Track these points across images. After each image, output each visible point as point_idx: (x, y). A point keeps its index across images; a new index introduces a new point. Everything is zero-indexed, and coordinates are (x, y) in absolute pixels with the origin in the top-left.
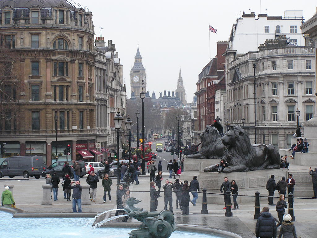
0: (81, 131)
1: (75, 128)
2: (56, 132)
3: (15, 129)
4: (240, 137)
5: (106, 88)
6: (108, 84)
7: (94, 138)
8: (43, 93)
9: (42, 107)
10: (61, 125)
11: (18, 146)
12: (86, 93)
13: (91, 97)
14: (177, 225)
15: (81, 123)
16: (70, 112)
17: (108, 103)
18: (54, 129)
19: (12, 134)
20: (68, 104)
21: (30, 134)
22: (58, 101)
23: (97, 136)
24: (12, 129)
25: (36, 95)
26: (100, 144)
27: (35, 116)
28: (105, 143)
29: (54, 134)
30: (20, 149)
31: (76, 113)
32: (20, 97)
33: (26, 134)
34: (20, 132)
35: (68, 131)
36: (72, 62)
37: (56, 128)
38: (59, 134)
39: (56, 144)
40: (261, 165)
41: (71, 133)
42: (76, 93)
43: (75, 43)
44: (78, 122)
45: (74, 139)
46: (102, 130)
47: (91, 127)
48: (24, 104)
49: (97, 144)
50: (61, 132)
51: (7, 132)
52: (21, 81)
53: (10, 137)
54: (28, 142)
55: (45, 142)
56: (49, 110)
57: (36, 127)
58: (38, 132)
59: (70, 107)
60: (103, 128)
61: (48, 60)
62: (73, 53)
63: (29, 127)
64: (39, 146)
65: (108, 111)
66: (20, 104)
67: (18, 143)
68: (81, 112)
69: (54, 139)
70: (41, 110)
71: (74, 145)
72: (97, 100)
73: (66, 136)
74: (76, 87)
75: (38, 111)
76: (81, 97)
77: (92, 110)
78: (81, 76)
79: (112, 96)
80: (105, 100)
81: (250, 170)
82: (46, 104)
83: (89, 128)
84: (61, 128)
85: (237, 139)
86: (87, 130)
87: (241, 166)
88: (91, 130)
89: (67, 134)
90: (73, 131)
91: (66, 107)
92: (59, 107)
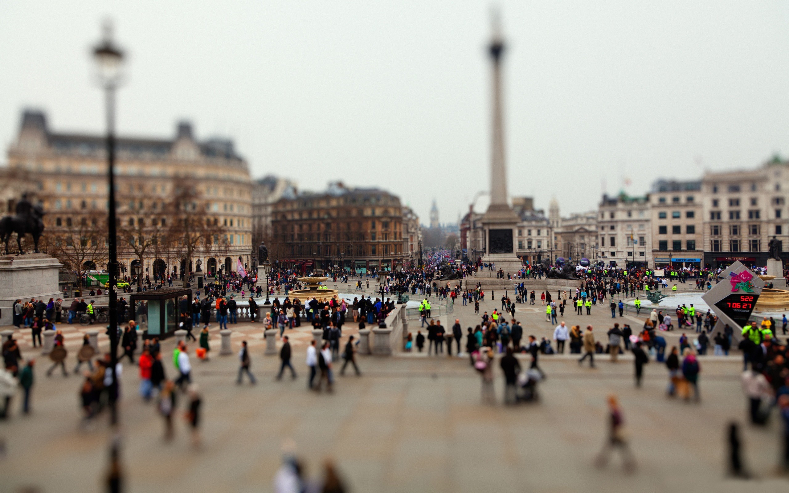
0: (396, 255)
1: (393, 253)
2: (384, 255)
3: (364, 254)
4: (447, 267)
5: (408, 232)
6: (409, 230)
7: (402, 258)
8: (377, 237)
9: (376, 243)
10: (386, 251)
11: (365, 262)
12: (398, 236)
13: (400, 238)
14: (410, 298)
15: (396, 251)
16: (390, 246)
17: (409, 240)
18: (383, 254)
19: (363, 256)
20: (389, 242)
21: (371, 256)
22: (384, 241)
23: (404, 257)
24: (363, 254)
25: (374, 238)
26: (405, 261)
27: (374, 248)
28: (408, 260)
29: (383, 256)
30: (366, 264)
31: (393, 246)
32: (366, 239)
33: (369, 256)
34: (366, 255)
35: (389, 255)
36: (391, 221)
37: (383, 253)
38: (385, 256)
39: (384, 261)
40: (455, 278)
41: (391, 256)
42: (393, 237)
43: (392, 212)
44: (394, 251)
45: (392, 259)
46: (406, 254)
47: (400, 252)
48: (368, 242)
49: (404, 260)
50: (386, 255)
51: (360, 255)
52: (366, 232)
53: (362, 258)
54: (370, 260)
55: (378, 260)
56: (380, 245)
57: (374, 252)
58: (375, 255)
59: (390, 243)
60: (407, 252)
61: (380, 221)
62: (392, 218)
63: (370, 253)
64: (375, 262)
65: (409, 244)
66: (366, 242)
67: (365, 260)
68: (396, 245)
69: (383, 259)
70: (376, 245)
71: (392, 262)
72: (404, 239)
73: (388, 257)
74: (393, 234)
75: (374, 245)
76: (395, 238)
77: (401, 244)
78: (395, 228)
79: (411, 236)
80: (407, 239)
81: (450, 279)
82: (379, 242)
83: (399, 253)
84: (386, 253)
85: (446, 268)
86: (398, 254)
87: (447, 278)
88: (400, 254)
89: (389, 256)
90: (391, 255)
91: (388, 243)
92: (385, 243)
